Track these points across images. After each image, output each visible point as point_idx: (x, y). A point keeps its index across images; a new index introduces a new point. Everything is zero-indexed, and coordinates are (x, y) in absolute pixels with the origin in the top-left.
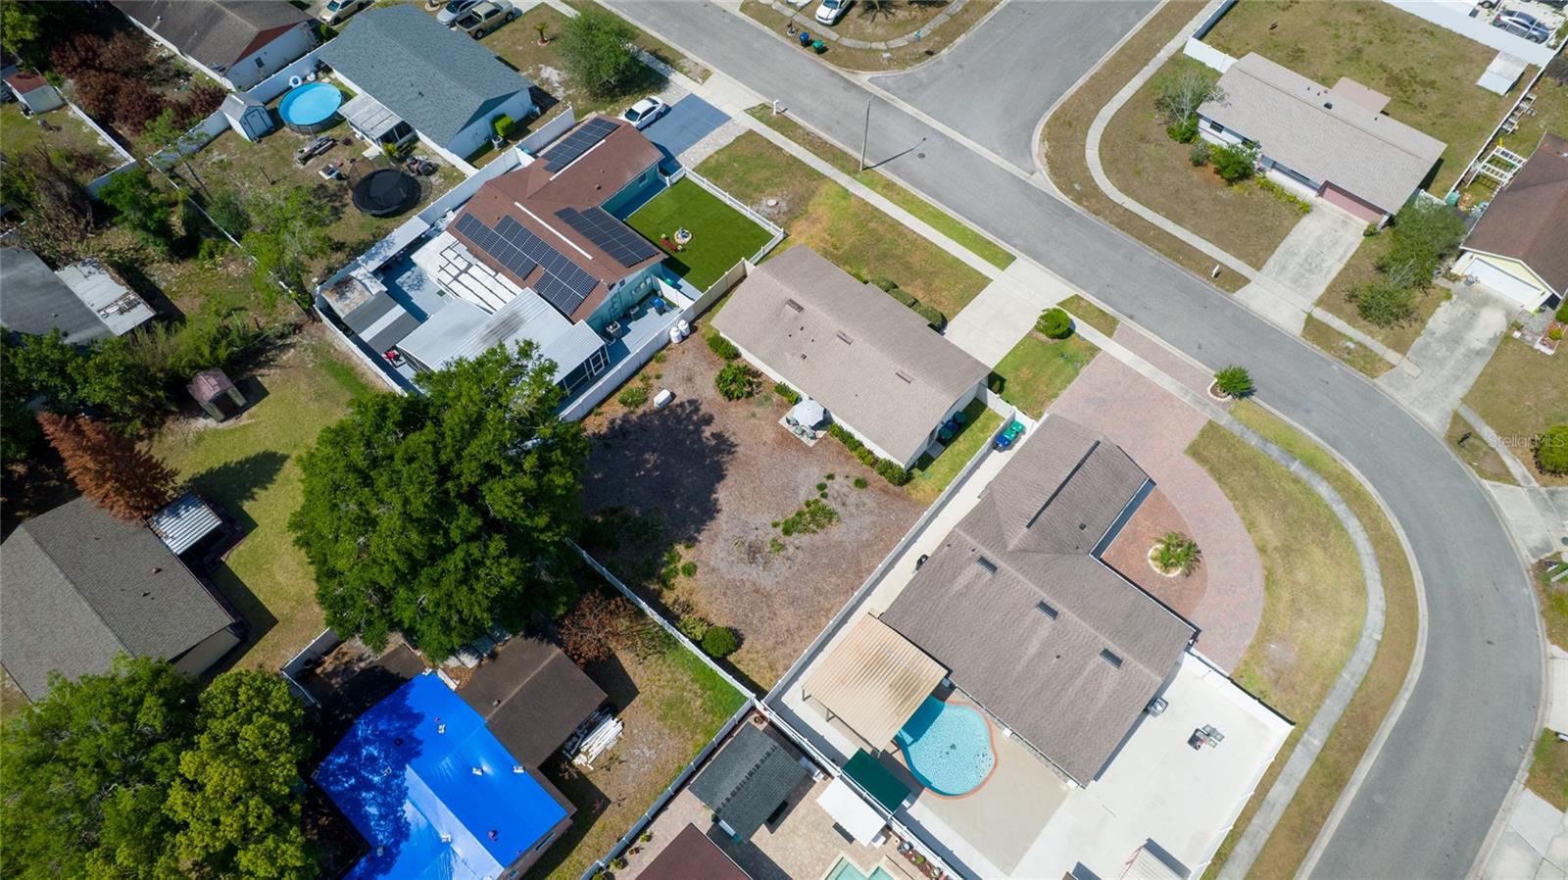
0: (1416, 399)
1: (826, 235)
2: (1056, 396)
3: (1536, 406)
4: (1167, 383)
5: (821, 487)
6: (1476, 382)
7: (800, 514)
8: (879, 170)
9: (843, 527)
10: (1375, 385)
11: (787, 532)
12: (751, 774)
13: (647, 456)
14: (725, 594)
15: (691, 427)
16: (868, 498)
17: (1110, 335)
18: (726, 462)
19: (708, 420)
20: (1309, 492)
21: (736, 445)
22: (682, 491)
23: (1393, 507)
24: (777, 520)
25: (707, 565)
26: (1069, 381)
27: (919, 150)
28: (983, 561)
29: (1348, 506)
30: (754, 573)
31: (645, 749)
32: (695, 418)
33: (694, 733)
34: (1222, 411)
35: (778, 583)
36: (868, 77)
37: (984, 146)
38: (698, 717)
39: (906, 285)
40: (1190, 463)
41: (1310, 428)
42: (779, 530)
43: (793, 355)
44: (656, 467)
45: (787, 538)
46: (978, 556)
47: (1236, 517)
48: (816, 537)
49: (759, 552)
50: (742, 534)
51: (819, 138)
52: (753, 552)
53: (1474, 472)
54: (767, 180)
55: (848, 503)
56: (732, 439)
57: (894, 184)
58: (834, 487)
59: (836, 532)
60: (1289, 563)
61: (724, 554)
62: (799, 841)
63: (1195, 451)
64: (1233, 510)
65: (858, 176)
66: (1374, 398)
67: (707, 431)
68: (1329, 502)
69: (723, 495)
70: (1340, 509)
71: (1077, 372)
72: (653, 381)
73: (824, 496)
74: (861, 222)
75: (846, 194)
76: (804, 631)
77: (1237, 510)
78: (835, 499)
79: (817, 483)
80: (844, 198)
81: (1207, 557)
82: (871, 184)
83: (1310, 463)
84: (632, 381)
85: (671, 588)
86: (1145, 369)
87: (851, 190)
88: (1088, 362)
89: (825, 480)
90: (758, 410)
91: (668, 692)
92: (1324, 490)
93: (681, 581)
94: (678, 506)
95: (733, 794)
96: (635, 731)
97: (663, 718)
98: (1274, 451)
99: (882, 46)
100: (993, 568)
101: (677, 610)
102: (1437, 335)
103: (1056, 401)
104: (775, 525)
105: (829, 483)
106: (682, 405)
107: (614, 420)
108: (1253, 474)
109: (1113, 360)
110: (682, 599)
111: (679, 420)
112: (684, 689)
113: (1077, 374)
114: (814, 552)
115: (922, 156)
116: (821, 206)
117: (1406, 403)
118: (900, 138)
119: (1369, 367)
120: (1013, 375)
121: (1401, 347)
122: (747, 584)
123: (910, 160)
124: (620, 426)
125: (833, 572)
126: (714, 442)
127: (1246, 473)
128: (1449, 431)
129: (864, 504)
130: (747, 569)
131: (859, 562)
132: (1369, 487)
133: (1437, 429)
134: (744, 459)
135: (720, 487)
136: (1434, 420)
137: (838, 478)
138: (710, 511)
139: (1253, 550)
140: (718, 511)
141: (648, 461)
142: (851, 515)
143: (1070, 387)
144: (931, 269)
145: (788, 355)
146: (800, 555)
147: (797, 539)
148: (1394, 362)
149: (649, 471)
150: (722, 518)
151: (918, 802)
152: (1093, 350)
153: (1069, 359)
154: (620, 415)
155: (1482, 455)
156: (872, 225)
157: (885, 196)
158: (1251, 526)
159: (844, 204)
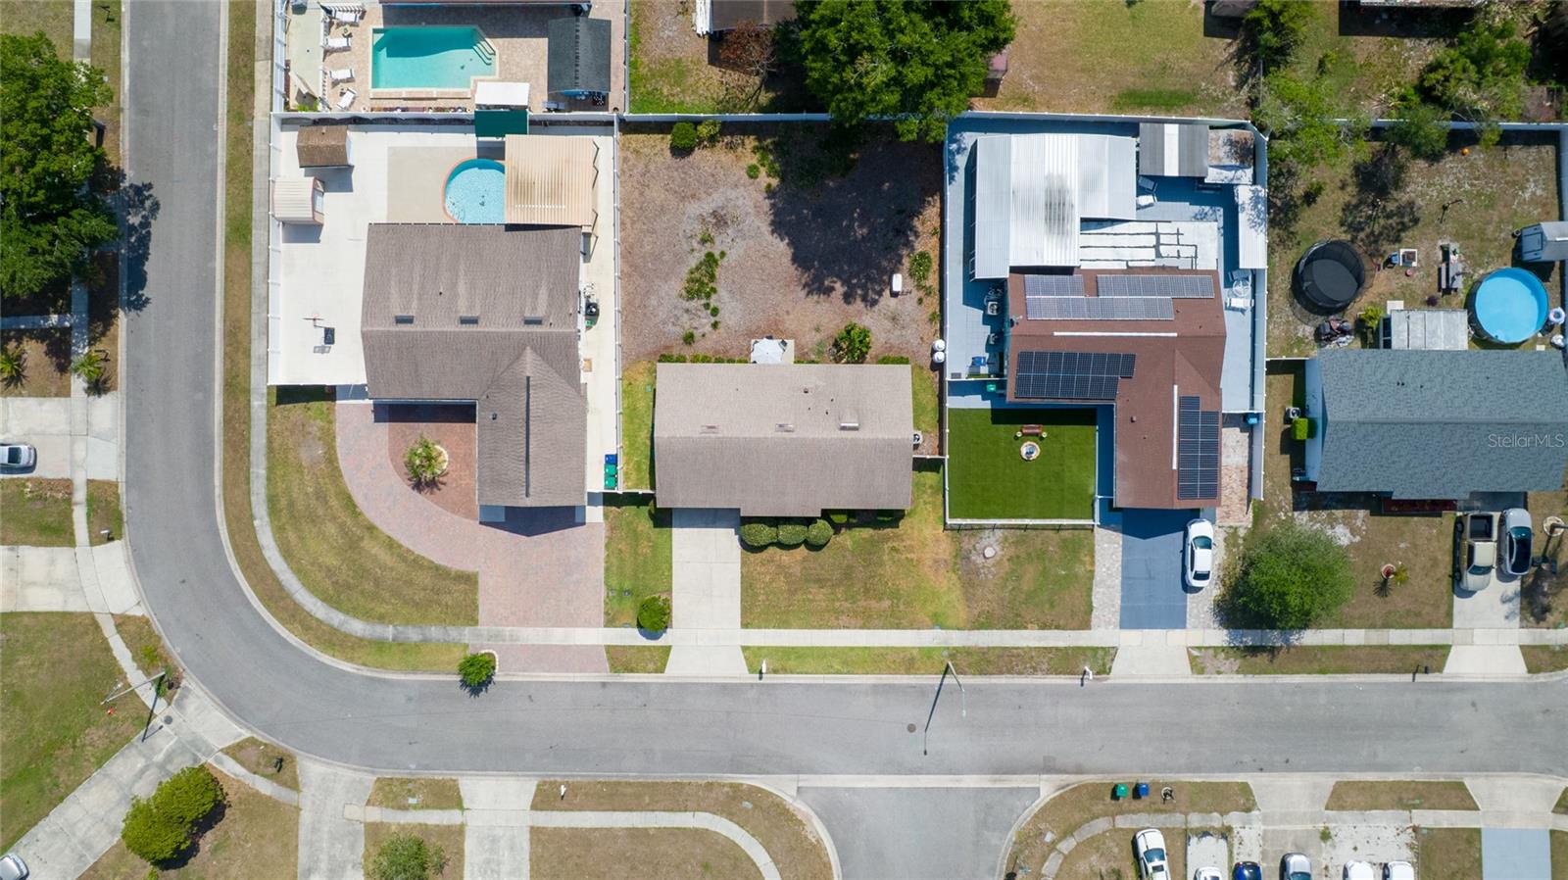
0: (335, 782)
1: (912, 556)
2: (607, 546)
3: (242, 846)
4: (532, 635)
5: (715, 312)
6: (297, 836)
7: (712, 277)
8: (936, 680)
9: (675, 294)
10: (373, 773)
11: (710, 255)
12: (577, 57)
13: (865, 230)
14: (713, 176)
15: (855, 281)
16: (676, 331)
17: (608, 648)
18: (802, 274)
19: (848, 298)
20: (367, 615)
21: (808, 295)
22: (813, 225)
23: (302, 654)
24: (726, 259)
25: (744, 186)
26: (607, 570)
27: (919, 731)
28: (538, 322)
29: (332, 627)
30: (706, 206)
31: (671, 34)
32: (859, 292)
33: (650, 70)
34: (474, 639)
35: (684, 214)
36: (1043, 793)
37: (866, 789)
38: (657, 82)
39: (805, 559)
40: (467, 567)
41: (398, 683)
42: (717, 255)
43: (817, 387)
44: (850, 227)
45: (706, 251)
46: (545, 323)
47: (406, 543)
48: (687, 270)
49: (716, 224)
50: (740, 227)
51: (1020, 673)
52: (720, 220)
53: (260, 739)
54: (1019, 578)
55: (685, 315)
56: (816, 297)
57: (908, 672)
58: (705, 321)
59: (676, 285)
60: (346, 534)
61: (740, 202)
62: (529, 62)
63: (469, 580)
64: (411, 548)
65: (946, 653)
66: (367, 758)
67: (840, 288)
68: (348, 618)
69: (781, 248)
70: (336, 618)
71: (609, 588)
72: (921, 294)
73: (707, 306)
74: (899, 600)
75: (938, 622)
76: (636, 193)
77: (408, 551)
78: (697, 310)
79: (721, 312)
80: (935, 615)
81: (404, 488)
82: (928, 653)
83: (380, 645)
84: (937, 281)
85: (755, 150)
86: (558, 636)
87: (938, 632)
88: (606, 604)
89: (717, 319)
90: (818, 337)
91: (691, 80)
92: (357, 627)
93: (754, 160)
94: (805, 211)
95: (577, 37)
96: (688, 39)
97: (679, 61)
98: (413, 634)
99: (1067, 846)
100: (528, 322)
101: (737, 139)
102: (349, 867)
103: (603, 542)
104: (723, 254)
105: (713, 320)
106: (880, 293)
107: (917, 237)
108: (416, 598)
109: (587, 624)
110: (740, 149)
111: (868, 278)
112: (683, 91)
113: (606, 583)
114: (679, 260)
115: (911, 728)
116: (947, 588)
117: (341, 771)
118: (947, 736)
119: (387, 789)
120: (653, 537)
121: (374, 830)
122: (704, 196)
123: (919, 715)
124: (908, 236)
125: (652, 254)
126: (826, 283)
127: (422, 594)
128: (295, 766)
129: (673, 324)
130: (713, 206)
131: (642, 276)
132: (326, 659)
133: (304, 762)
134: (792, 287)
135: (789, 252)
136: (312, 769)
137: (708, 328)
138: (780, 225)
139: (377, 523)
140: (773, 232)
141: (860, 227)
142: (675, 307)
143: (603, 565)
144: (799, 596)
145: (821, 383)
146: (686, 247)
147: (700, 256)
148: (370, 808)
149: (852, 220)
150: (766, 229)
151: (475, 145)
152: (611, 621)
153: (623, 593)
154: (916, 245)
155: (261, 760)
156: (886, 603)
157: (904, 649)
158: (391, 545)
159: (930, 608)
